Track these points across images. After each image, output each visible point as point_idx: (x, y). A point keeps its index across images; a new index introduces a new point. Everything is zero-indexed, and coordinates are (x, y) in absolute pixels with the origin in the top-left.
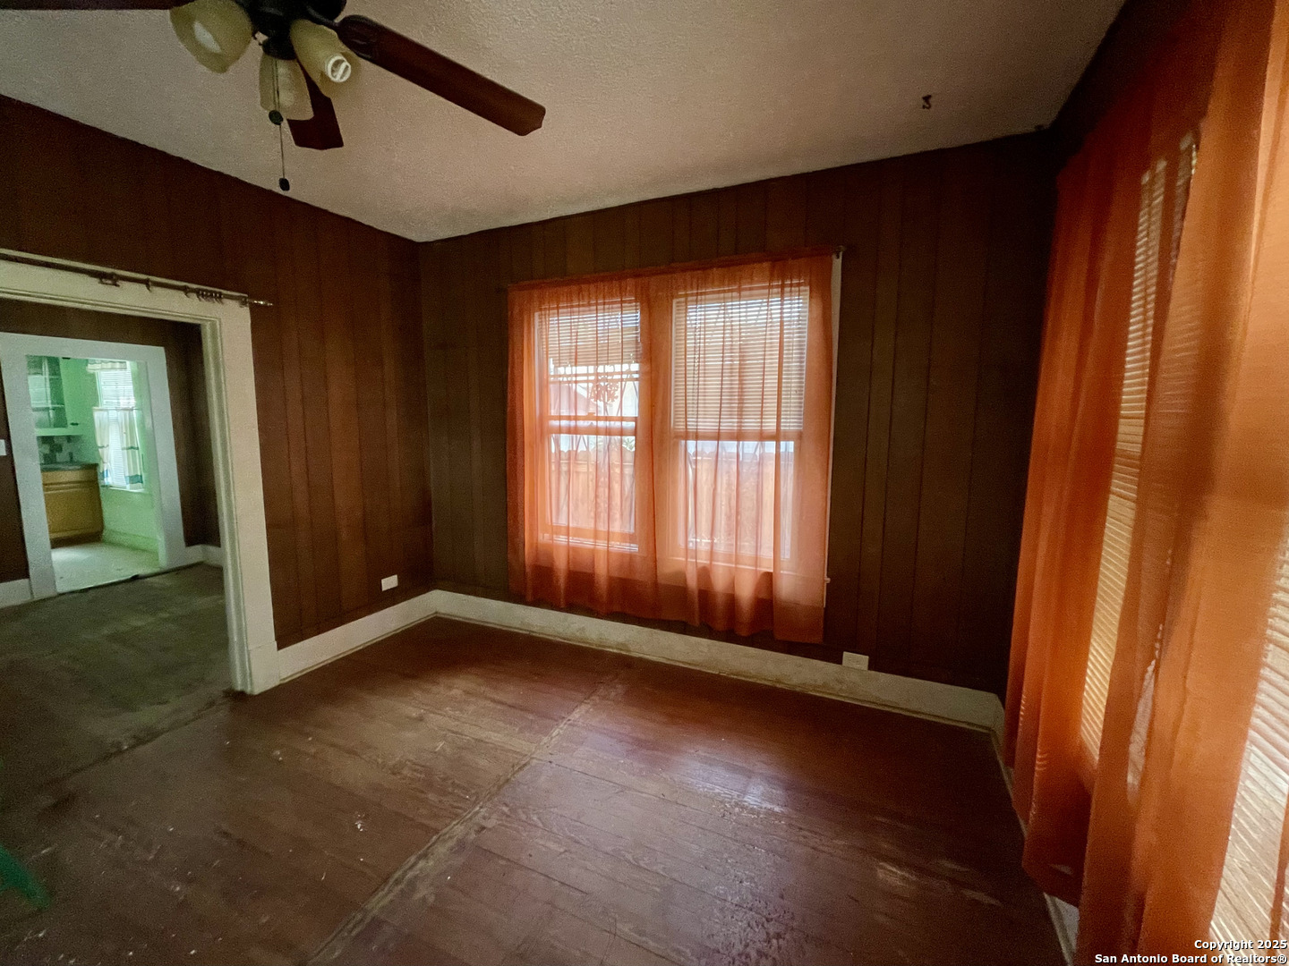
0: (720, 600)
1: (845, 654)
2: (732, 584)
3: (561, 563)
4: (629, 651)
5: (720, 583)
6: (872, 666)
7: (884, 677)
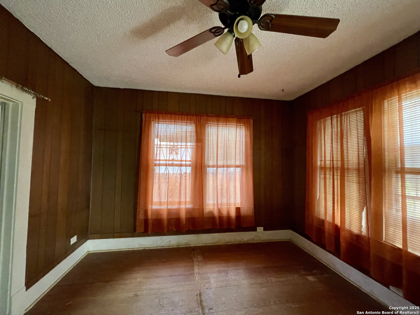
0: (225, 219)
1: (258, 228)
2: (228, 213)
3: (165, 216)
4: (190, 245)
5: (225, 213)
6: (264, 230)
7: (268, 232)
